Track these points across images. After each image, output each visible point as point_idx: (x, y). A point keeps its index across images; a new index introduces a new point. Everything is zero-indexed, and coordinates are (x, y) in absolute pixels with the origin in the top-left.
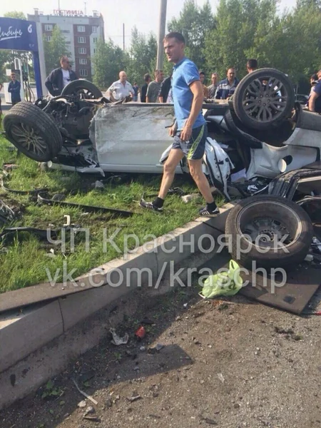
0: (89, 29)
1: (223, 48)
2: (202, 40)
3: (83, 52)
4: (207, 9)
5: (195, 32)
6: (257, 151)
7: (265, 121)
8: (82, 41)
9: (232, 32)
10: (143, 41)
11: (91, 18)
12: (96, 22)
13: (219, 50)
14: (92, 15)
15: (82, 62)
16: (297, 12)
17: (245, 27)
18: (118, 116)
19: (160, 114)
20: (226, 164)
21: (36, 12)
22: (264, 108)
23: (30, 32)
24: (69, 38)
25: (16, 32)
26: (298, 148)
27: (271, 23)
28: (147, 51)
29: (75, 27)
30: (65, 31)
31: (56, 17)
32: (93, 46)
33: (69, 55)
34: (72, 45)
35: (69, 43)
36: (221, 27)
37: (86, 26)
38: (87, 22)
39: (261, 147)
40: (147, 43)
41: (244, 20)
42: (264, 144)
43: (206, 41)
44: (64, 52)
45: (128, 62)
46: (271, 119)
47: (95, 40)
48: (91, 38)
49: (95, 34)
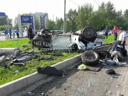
0: (44, 17)
1: (80, 20)
2: (74, 18)
3: (43, 22)
4: (75, 10)
5: (72, 16)
6: (88, 44)
7: (89, 37)
8: (42, 20)
9: (82, 16)
10: (59, 19)
11: (45, 14)
12: (46, 15)
13: (79, 20)
14: (45, 13)
15: (42, 25)
16: (99, 10)
17: (85, 14)
18: (57, 38)
19: (66, 37)
20: (85, 47)
21: (30, 13)
22: (89, 34)
23: (31, 19)
24: (39, 19)
25: (28, 19)
26: (97, 42)
27: (92, 13)
28: (60, 22)
29: (41, 16)
30: (38, 17)
31: (35, 14)
32: (45, 21)
33: (39, 23)
35: (39, 20)
36: (79, 15)
37: (43, 16)
38: (44, 15)
39: (89, 43)
40: (60, 19)
41: (85, 13)
42: (90, 42)
43: (75, 18)
45: (55, 24)
46: (90, 37)
47: (46, 19)
48: (45, 19)
49: (46, 18)
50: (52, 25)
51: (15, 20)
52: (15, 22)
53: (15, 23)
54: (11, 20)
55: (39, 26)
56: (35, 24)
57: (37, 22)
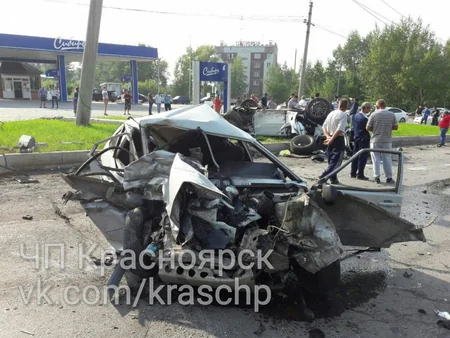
0: (264, 56)
1: (375, 72)
3: (257, 75)
8: (257, 66)
9: (383, 59)
11: (266, 47)
12: (271, 49)
14: (268, 44)
15: (255, 84)
21: (222, 44)
23: (224, 70)
24: (247, 64)
25: (216, 71)
28: (313, 74)
29: (252, 55)
30: (244, 59)
31: (237, 47)
32: (266, 69)
33: (245, 78)
34: (248, 70)
35: (246, 68)
37: (262, 54)
38: (263, 50)
40: (313, 67)
44: (242, 75)
45: (295, 83)
47: (269, 64)
48: (265, 63)
49: (269, 60)
50: (285, 84)
51: (177, 66)
52: (176, 72)
53: (176, 76)
54: (164, 66)
55: (245, 86)
56: (234, 79)
57: (237, 74)
